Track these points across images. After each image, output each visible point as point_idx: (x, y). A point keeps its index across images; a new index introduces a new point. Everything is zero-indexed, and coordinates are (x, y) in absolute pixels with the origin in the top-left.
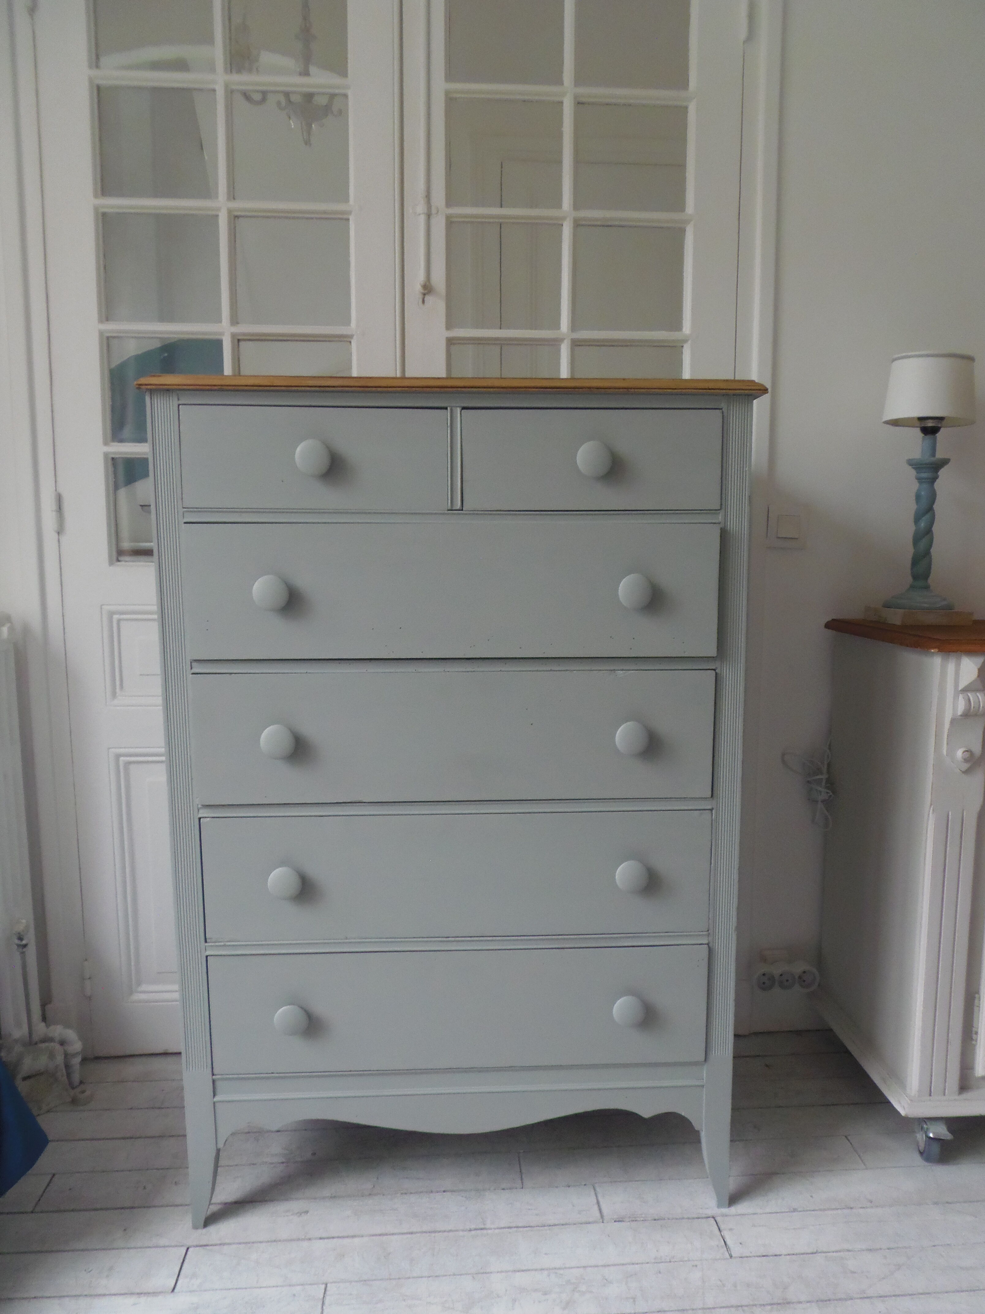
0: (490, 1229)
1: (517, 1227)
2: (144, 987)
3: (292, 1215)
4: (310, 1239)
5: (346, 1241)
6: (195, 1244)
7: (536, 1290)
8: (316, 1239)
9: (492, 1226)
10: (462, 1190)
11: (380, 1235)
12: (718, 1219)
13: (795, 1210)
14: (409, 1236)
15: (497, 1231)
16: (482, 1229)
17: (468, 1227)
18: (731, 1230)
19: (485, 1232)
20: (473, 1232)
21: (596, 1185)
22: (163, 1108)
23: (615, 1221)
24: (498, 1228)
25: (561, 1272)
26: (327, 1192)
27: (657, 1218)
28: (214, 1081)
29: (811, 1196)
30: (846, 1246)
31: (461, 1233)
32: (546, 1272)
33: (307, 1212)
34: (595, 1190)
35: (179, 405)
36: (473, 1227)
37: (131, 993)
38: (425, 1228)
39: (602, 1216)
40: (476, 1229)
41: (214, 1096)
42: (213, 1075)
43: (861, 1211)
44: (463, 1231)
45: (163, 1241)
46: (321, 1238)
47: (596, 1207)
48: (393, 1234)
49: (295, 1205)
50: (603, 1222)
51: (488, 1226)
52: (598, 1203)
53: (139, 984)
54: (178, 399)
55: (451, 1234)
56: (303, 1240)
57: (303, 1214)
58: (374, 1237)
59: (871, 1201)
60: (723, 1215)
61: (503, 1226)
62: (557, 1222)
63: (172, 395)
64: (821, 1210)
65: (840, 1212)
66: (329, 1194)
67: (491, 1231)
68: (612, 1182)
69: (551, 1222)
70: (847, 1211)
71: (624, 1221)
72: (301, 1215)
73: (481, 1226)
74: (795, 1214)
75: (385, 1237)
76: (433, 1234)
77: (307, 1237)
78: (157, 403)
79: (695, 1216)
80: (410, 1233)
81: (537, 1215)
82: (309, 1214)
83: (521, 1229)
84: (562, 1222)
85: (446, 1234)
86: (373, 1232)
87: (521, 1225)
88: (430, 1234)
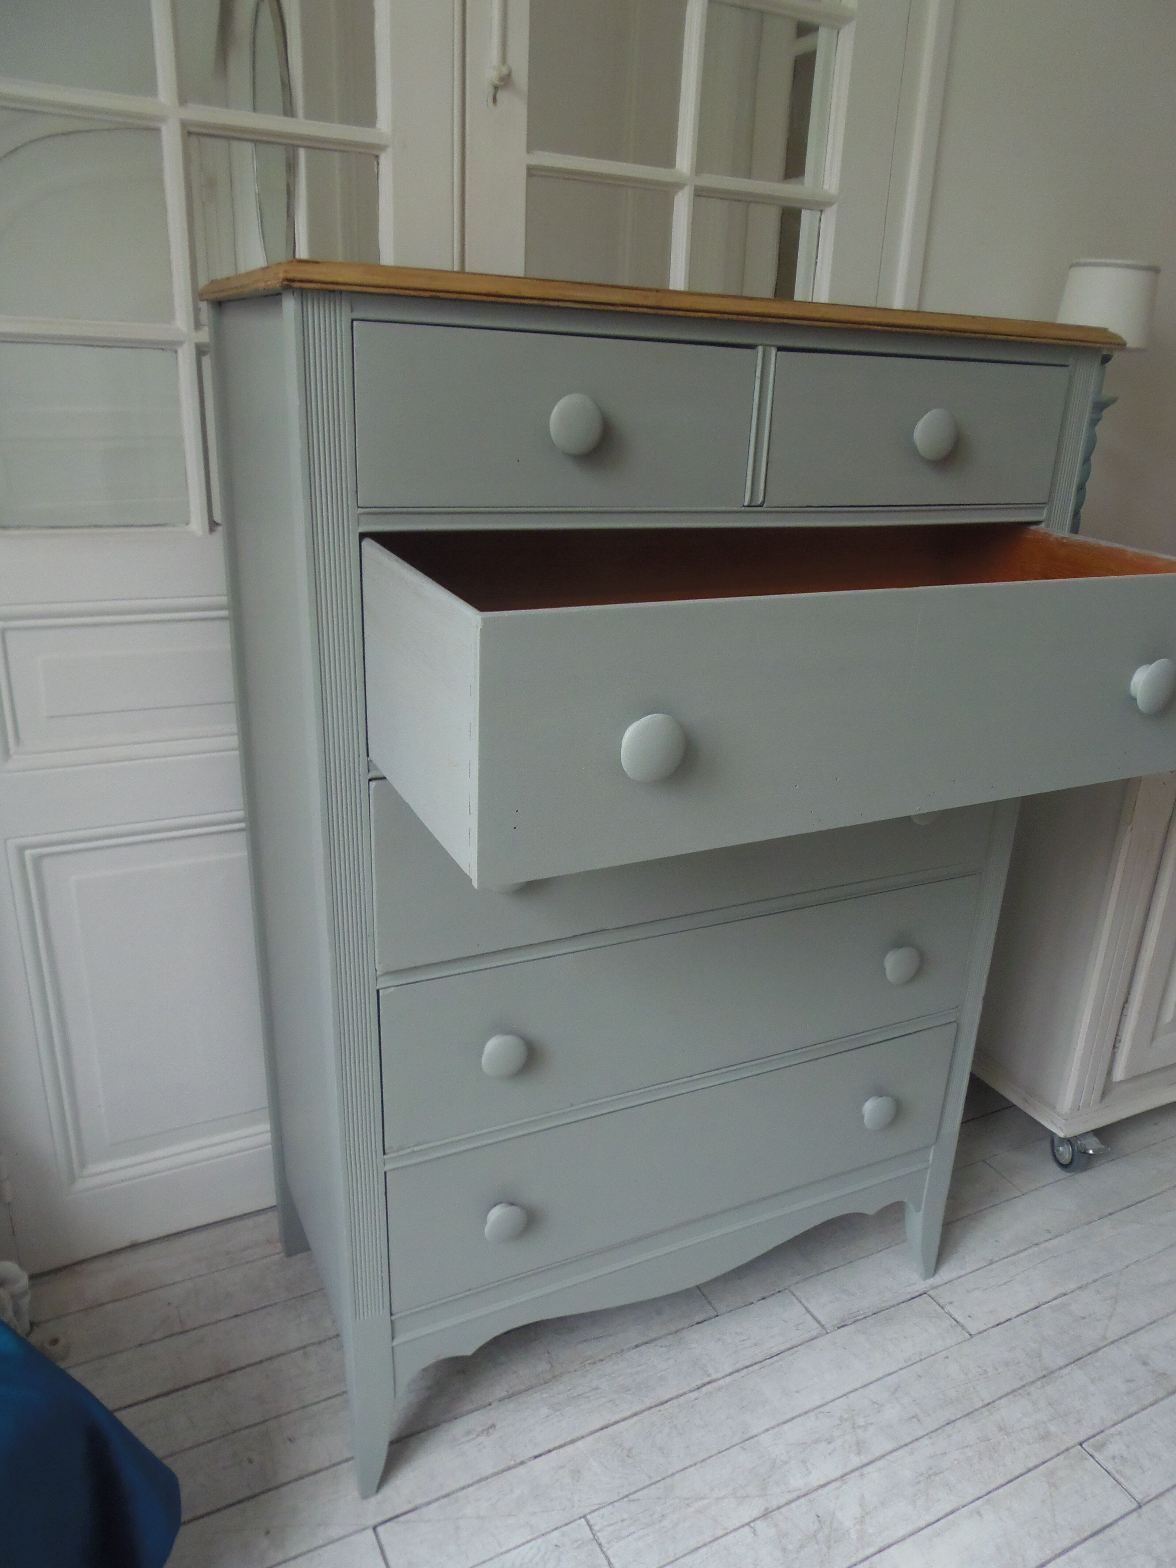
0: (719, 1379)
1: (747, 1367)
2: (91, 1169)
3: (478, 1436)
4: (522, 1463)
5: (569, 1449)
6: (379, 1519)
7: (817, 1441)
8: (530, 1459)
9: (719, 1375)
10: (655, 1339)
11: (603, 1428)
12: (931, 1293)
13: (991, 1262)
14: (636, 1418)
15: (728, 1379)
16: (709, 1383)
17: (694, 1385)
18: (951, 1303)
19: (715, 1385)
20: (704, 1389)
21: (792, 1288)
22: (187, 1331)
23: (839, 1328)
24: (727, 1376)
25: (826, 1409)
26: (500, 1391)
27: (875, 1311)
28: (392, 1322)
29: (997, 1241)
30: (1060, 1290)
31: (692, 1396)
32: (812, 1415)
33: (493, 1426)
34: (793, 1294)
35: (353, 320)
36: (699, 1383)
37: (72, 1179)
38: (648, 1402)
39: (823, 1326)
40: (704, 1385)
41: (393, 1338)
42: (391, 1315)
43: (1048, 1245)
44: (691, 1391)
45: (335, 1532)
46: (536, 1457)
47: (808, 1316)
48: (616, 1423)
49: (472, 1422)
50: (827, 1333)
51: (714, 1376)
52: (808, 1311)
53: (84, 1166)
54: (352, 311)
55: (681, 1400)
56: (514, 1467)
57: (490, 1431)
58: (598, 1434)
59: (1049, 1231)
60: (933, 1288)
61: (729, 1371)
62: (783, 1347)
63: (341, 302)
64: (1014, 1254)
65: (1030, 1251)
66: (504, 1394)
67: (721, 1382)
68: (805, 1280)
69: (775, 1350)
70: (1035, 1249)
71: (846, 1325)
72: (488, 1433)
73: (707, 1379)
74: (994, 1266)
75: (610, 1430)
76: (662, 1408)
77: (519, 1461)
78: (313, 315)
79: (909, 1297)
80: (635, 1414)
81: (755, 1345)
82: (497, 1427)
83: (751, 1369)
84: (788, 1345)
85: (675, 1402)
86: (593, 1429)
87: (748, 1363)
88: (658, 1408)
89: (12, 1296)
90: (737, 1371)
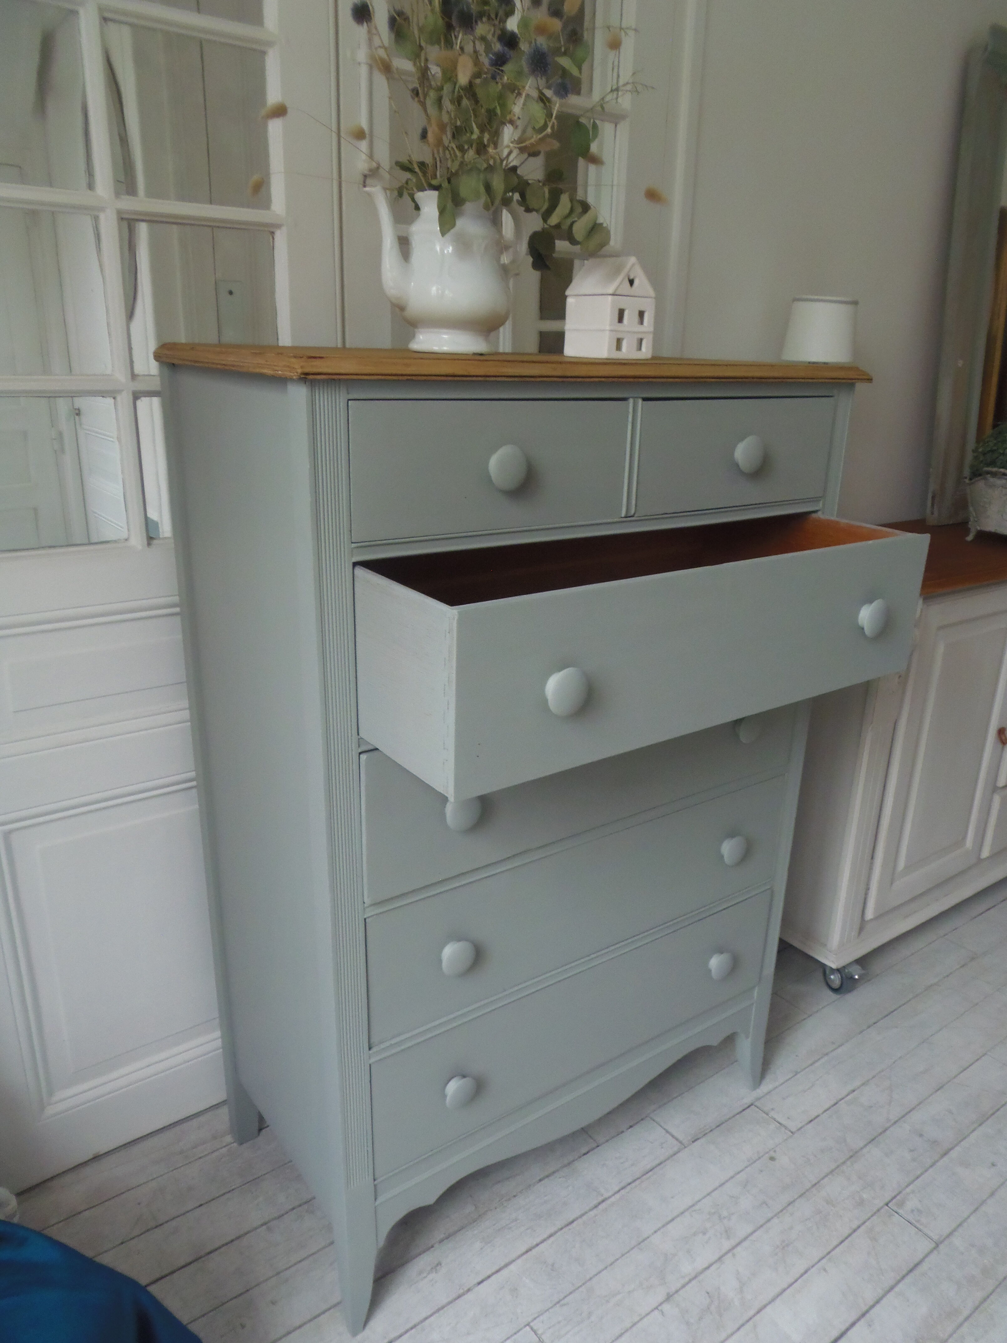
0: (610, 1197)
1: (630, 1184)
2: (59, 1095)
3: (429, 1274)
4: (469, 1290)
5: (504, 1272)
7: (695, 1234)
8: (474, 1286)
9: (610, 1194)
10: (554, 1172)
11: (527, 1252)
12: (757, 1104)
14: (552, 1239)
15: (618, 1196)
16: (603, 1201)
17: (592, 1205)
18: (773, 1109)
19: (609, 1202)
20: (600, 1207)
21: (651, 1115)
22: (161, 1225)
23: (693, 1142)
24: (615, 1193)
25: (697, 1207)
26: (439, 1234)
27: (718, 1124)
29: (797, 1056)
30: (850, 1088)
31: (592, 1213)
32: (687, 1214)
33: (439, 1264)
34: (652, 1119)
35: (348, 401)
36: (595, 1202)
38: (559, 1224)
39: (681, 1142)
40: (599, 1204)
43: (834, 1054)
44: (590, 1210)
46: (479, 1283)
47: (668, 1136)
48: (537, 1245)
49: (423, 1262)
50: (685, 1147)
51: (606, 1195)
52: (667, 1132)
53: (51, 1093)
54: (348, 393)
55: (585, 1218)
56: (463, 1294)
57: (438, 1268)
58: (525, 1256)
59: (833, 1043)
60: (759, 1099)
61: (617, 1189)
62: (654, 1164)
63: (340, 388)
64: (811, 1065)
65: (823, 1060)
66: (442, 1236)
67: (613, 1199)
68: (660, 1107)
69: (649, 1167)
70: (826, 1058)
71: (698, 1139)
72: (436, 1270)
73: (600, 1199)
74: (798, 1076)
75: (534, 1252)
76: (570, 1227)
77: (466, 1289)
78: (319, 400)
79: (741, 1109)
80: (551, 1236)
81: (632, 1165)
82: (443, 1265)
83: (633, 1185)
84: (657, 1162)
85: (580, 1221)
86: (519, 1253)
87: (630, 1181)
88: (568, 1228)
90: (623, 1188)
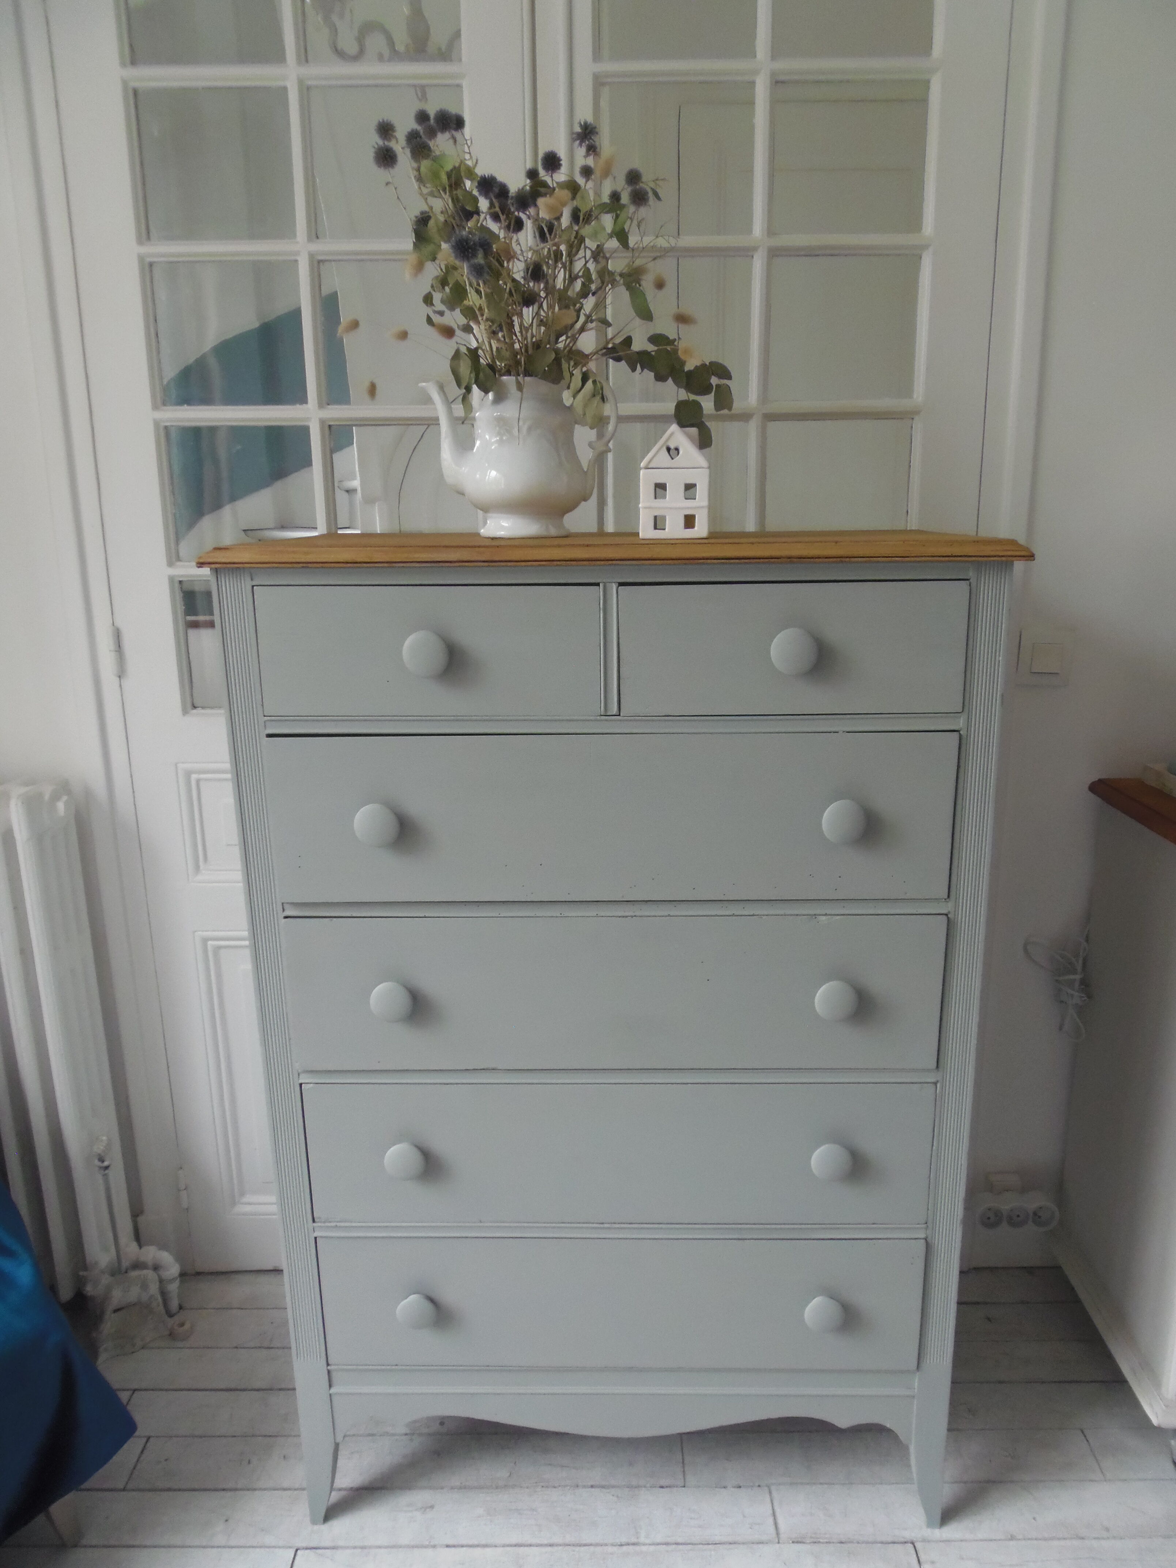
0: (644, 1544)
1: (677, 1544)
2: (248, 1198)
3: (416, 1510)
4: (434, 1546)
5: (478, 1551)
6: (304, 1545)
8: (441, 1546)
9: (647, 1541)
10: (613, 1487)
11: (515, 1546)
12: (918, 1545)
13: (1012, 1538)
14: (549, 1549)
15: (652, 1548)
16: (634, 1544)
17: (618, 1541)
18: (933, 1562)
19: (637, 1548)
20: (625, 1548)
21: (773, 1488)
22: (272, 1348)
23: (793, 1542)
24: (653, 1544)
26: (455, 1481)
27: (843, 1540)
28: (329, 1372)
29: (1034, 1519)
31: (610, 1549)
33: (432, 1507)
34: (770, 1493)
35: (253, 586)
36: (624, 1540)
37: (234, 1203)
38: (569, 1539)
39: (778, 1534)
40: (628, 1544)
41: (330, 1386)
42: (328, 1365)
43: (1095, 1543)
44: (612, 1545)
45: (269, 1540)
46: (448, 1546)
47: (771, 1521)
49: (419, 1497)
50: (779, 1543)
51: (642, 1540)
52: (774, 1514)
53: (242, 1194)
54: (252, 580)
55: (599, 1549)
56: (426, 1547)
57: (428, 1510)
58: (509, 1549)
59: (1107, 1530)
60: (924, 1540)
61: (658, 1540)
62: (724, 1539)
63: (244, 574)
64: (1045, 1539)
65: (1068, 1543)
66: (458, 1484)
67: (644, 1548)
68: (791, 1484)
69: (717, 1539)
70: (1076, 1543)
71: (804, 1543)
72: (425, 1510)
73: (634, 1540)
74: (1012, 1543)
75: (521, 1550)
76: (577, 1549)
77: (432, 1544)
79: (890, 1539)
80: (551, 1545)
81: (700, 1527)
82: (434, 1510)
83: (681, 1547)
84: (730, 1539)
85: (592, 1548)
86: (507, 1542)
87: (680, 1540)
88: (573, 1548)
89: (161, 1281)
90: (667, 1544)
